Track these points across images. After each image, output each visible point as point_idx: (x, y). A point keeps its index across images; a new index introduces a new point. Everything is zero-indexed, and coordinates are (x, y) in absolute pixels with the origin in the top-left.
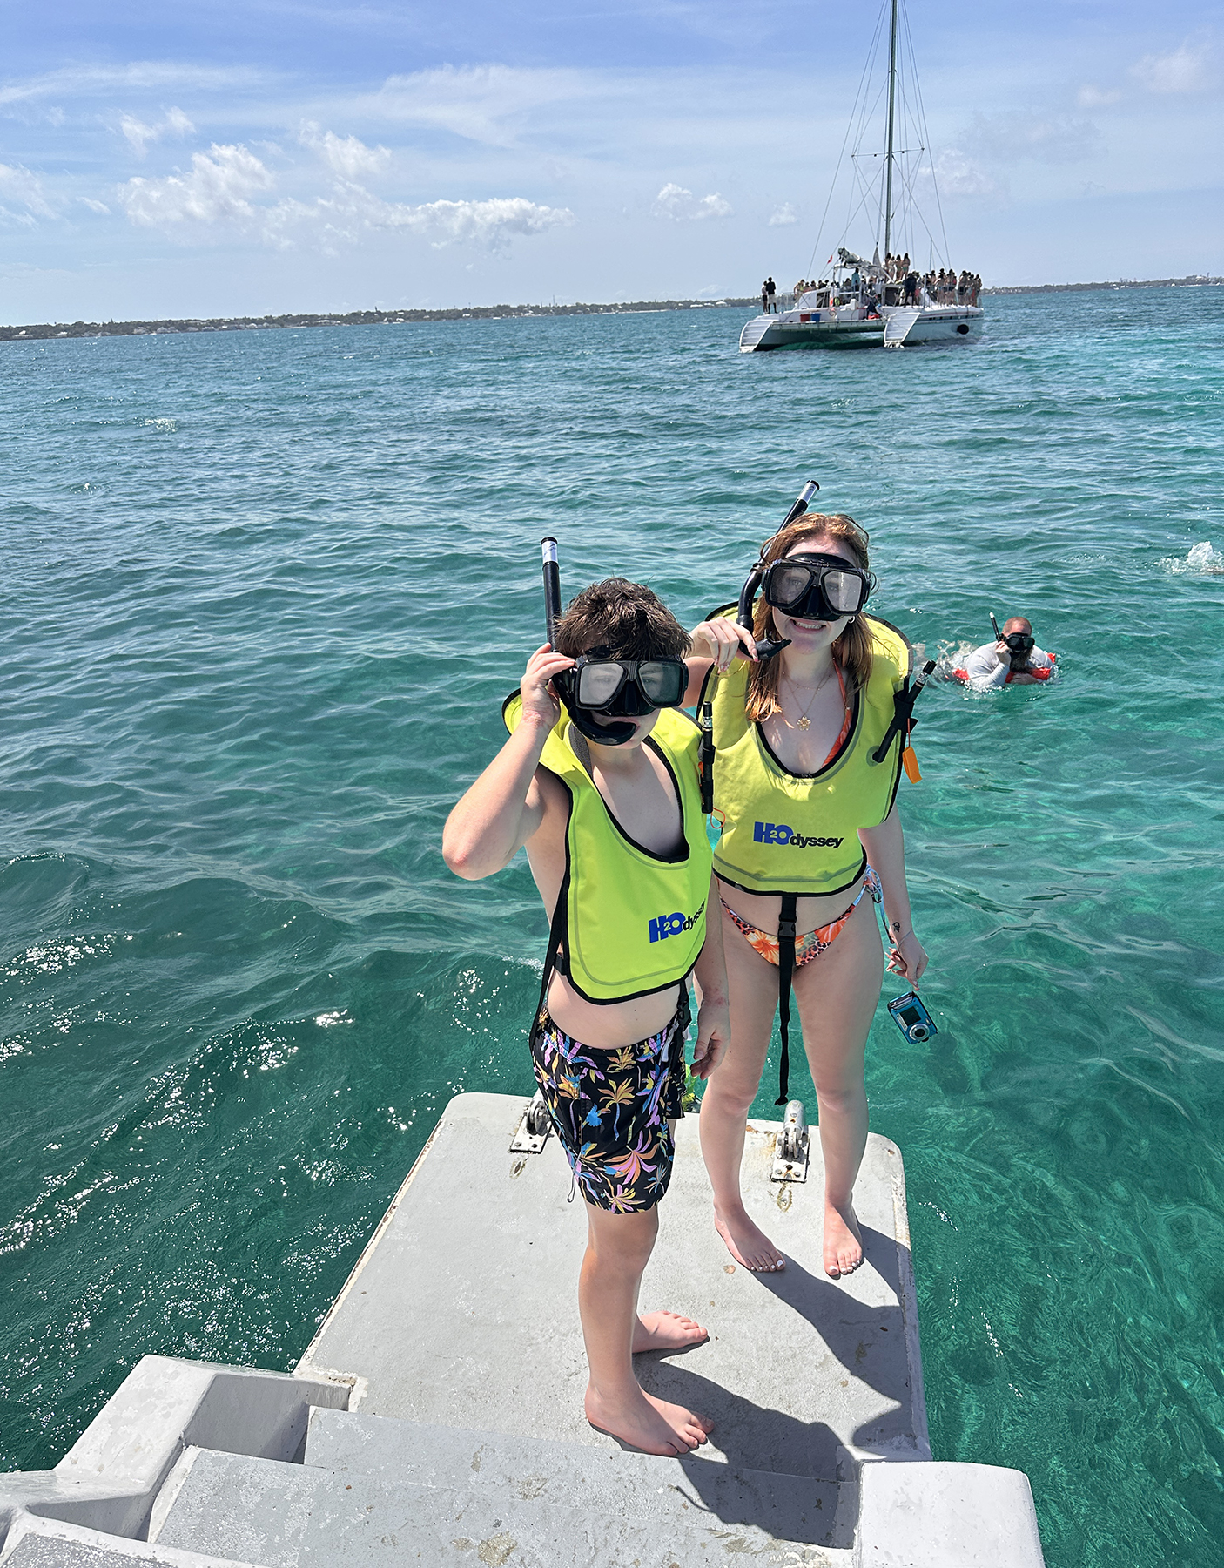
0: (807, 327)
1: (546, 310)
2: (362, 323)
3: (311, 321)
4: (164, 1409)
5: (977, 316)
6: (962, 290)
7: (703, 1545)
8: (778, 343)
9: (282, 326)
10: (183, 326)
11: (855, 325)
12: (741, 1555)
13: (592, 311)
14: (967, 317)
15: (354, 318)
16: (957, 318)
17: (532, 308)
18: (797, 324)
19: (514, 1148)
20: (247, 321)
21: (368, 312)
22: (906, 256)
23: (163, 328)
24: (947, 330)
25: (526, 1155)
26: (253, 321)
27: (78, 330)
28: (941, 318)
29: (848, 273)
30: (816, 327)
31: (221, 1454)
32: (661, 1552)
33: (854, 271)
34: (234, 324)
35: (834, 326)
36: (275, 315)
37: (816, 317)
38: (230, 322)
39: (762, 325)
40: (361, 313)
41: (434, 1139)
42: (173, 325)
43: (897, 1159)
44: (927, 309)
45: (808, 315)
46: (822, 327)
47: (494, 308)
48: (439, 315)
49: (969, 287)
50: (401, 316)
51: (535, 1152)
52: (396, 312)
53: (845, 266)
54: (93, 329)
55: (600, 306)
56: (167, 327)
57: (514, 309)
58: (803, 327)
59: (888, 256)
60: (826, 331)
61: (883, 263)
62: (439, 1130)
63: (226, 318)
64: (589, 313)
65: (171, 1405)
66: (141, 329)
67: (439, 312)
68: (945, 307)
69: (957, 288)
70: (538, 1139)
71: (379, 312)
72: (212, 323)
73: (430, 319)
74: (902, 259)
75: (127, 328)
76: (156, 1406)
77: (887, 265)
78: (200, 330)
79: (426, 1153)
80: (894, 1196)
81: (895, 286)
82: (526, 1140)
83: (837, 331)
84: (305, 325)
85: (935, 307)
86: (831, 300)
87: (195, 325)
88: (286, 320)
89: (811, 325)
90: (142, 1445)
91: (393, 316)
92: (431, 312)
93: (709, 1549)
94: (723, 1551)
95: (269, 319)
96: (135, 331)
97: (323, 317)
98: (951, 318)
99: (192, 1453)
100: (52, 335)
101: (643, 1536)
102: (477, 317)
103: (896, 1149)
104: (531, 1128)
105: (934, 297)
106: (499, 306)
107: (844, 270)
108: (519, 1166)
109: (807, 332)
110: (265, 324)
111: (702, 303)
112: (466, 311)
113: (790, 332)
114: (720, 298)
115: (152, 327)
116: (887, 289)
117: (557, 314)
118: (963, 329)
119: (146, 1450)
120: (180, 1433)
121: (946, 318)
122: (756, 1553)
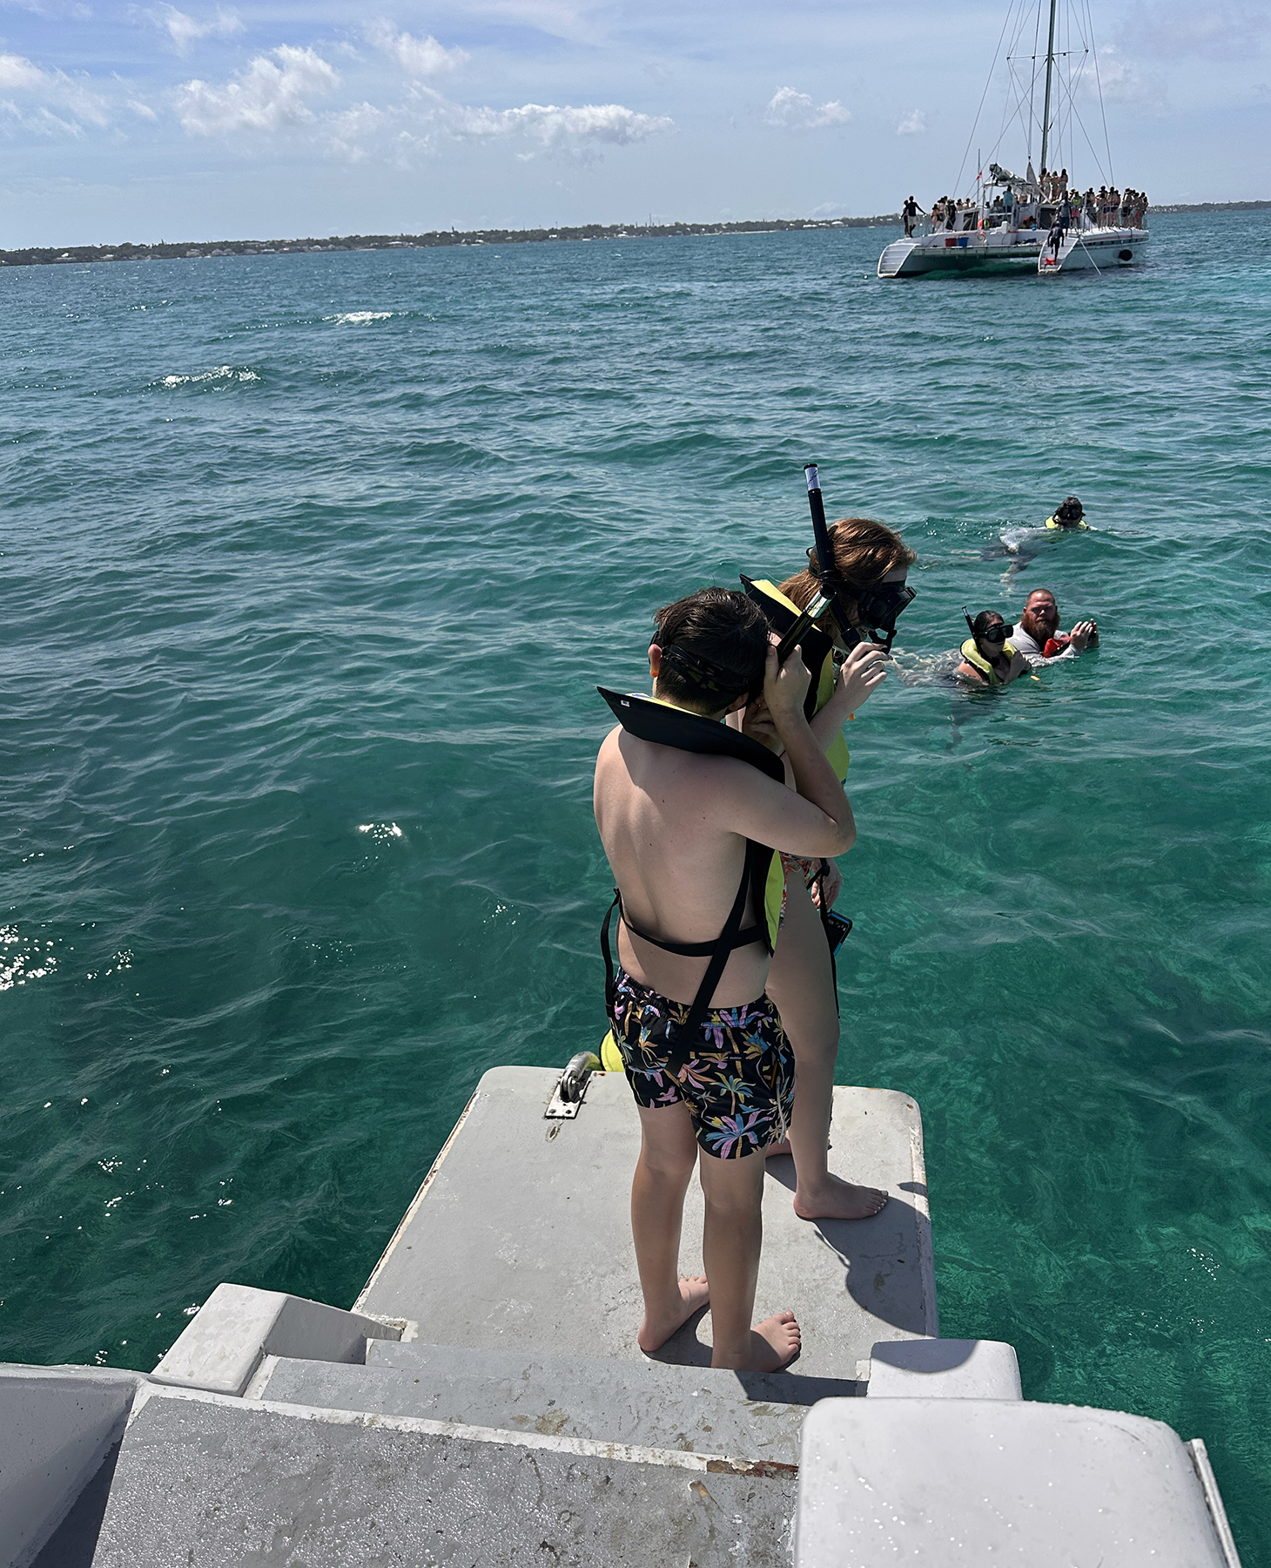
0: (953, 252)
1: (642, 231)
2: (437, 245)
3: (381, 242)
4: (243, 1325)
5: (1142, 240)
6: (1126, 211)
7: (732, 1412)
8: (919, 269)
9: (349, 248)
10: (240, 248)
11: (1006, 251)
12: (764, 1417)
13: (693, 231)
14: (1130, 241)
15: (429, 239)
16: (1119, 242)
17: (626, 229)
18: (941, 249)
19: (548, 1114)
20: (311, 242)
21: (444, 233)
22: (1064, 171)
23: (218, 251)
24: (1109, 255)
25: (561, 1121)
26: (318, 242)
27: (125, 252)
28: (1102, 243)
29: (999, 191)
30: (962, 252)
31: (299, 1360)
32: (695, 1418)
33: (1006, 189)
34: (297, 246)
35: (983, 252)
36: (342, 236)
37: (963, 241)
38: (292, 244)
39: (902, 249)
40: (436, 233)
41: (470, 1109)
42: (229, 247)
43: (915, 1113)
44: (1088, 233)
45: (954, 239)
46: (969, 252)
47: (584, 228)
48: (523, 236)
49: (1134, 207)
50: (480, 237)
51: (568, 1118)
52: (474, 233)
53: (996, 184)
54: (141, 251)
55: (702, 226)
56: (223, 250)
57: (606, 229)
58: (948, 252)
59: (1044, 171)
60: (973, 257)
61: (1038, 180)
62: (474, 1101)
63: (288, 239)
64: (689, 233)
65: (250, 1322)
66: (194, 252)
67: (523, 232)
68: (1107, 230)
69: (1120, 206)
70: (571, 1106)
71: (456, 233)
72: (272, 244)
73: (512, 241)
74: (1059, 175)
75: (179, 250)
76: (236, 1324)
77: (1042, 182)
78: (259, 253)
79: (463, 1123)
80: (912, 1145)
81: (1051, 206)
82: (561, 1108)
83: (986, 256)
84: (374, 247)
85: (1096, 231)
86: (980, 222)
87: (253, 247)
88: (353, 242)
89: (957, 250)
90: (227, 1354)
91: (472, 237)
92: (513, 233)
93: (737, 1414)
94: (749, 1415)
95: (335, 241)
96: (188, 254)
97: (394, 239)
98: (1113, 242)
99: (271, 1362)
100: (97, 257)
101: (680, 1407)
102: (565, 238)
103: (914, 1103)
104: (565, 1097)
105: (1094, 219)
106: (589, 226)
107: (995, 187)
108: (554, 1130)
109: (952, 258)
110: (330, 246)
111: (816, 223)
112: (553, 231)
113: (934, 258)
114: (836, 217)
115: (206, 249)
116: (1042, 210)
117: (653, 235)
118: (1126, 255)
119: (231, 1358)
120: (260, 1343)
121: (1108, 243)
122: (778, 1415)
